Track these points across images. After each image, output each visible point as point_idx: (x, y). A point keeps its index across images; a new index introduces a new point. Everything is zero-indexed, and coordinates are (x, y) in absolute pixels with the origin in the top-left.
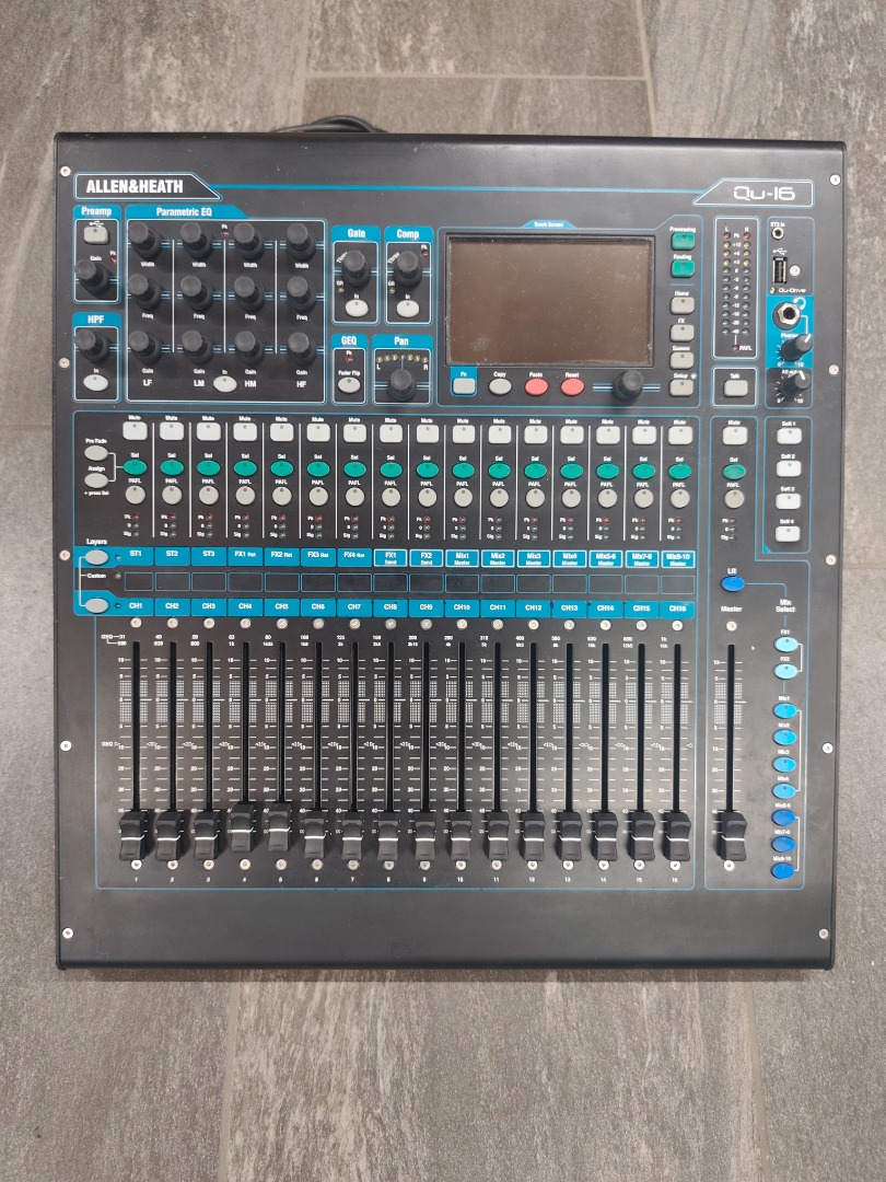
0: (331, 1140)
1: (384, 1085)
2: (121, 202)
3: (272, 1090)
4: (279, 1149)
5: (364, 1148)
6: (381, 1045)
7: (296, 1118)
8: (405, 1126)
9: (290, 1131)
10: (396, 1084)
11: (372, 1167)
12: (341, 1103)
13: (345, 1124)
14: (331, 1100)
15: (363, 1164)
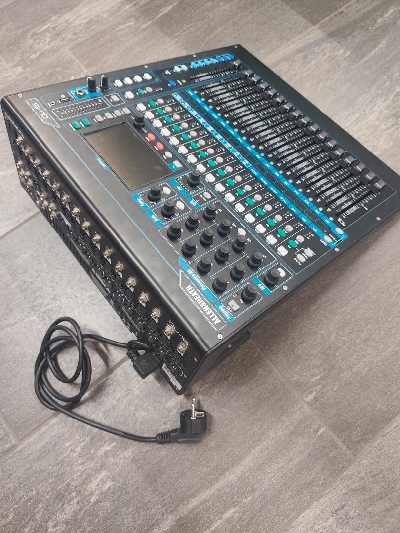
0: (379, 117)
1: (357, 115)
2: (214, 305)
3: (384, 136)
4: (393, 125)
5: (372, 110)
6: (350, 122)
7: (384, 127)
8: (360, 106)
9: (387, 126)
10: (354, 113)
11: (375, 106)
12: (370, 121)
13: (373, 117)
14: (372, 123)
15: (376, 108)
